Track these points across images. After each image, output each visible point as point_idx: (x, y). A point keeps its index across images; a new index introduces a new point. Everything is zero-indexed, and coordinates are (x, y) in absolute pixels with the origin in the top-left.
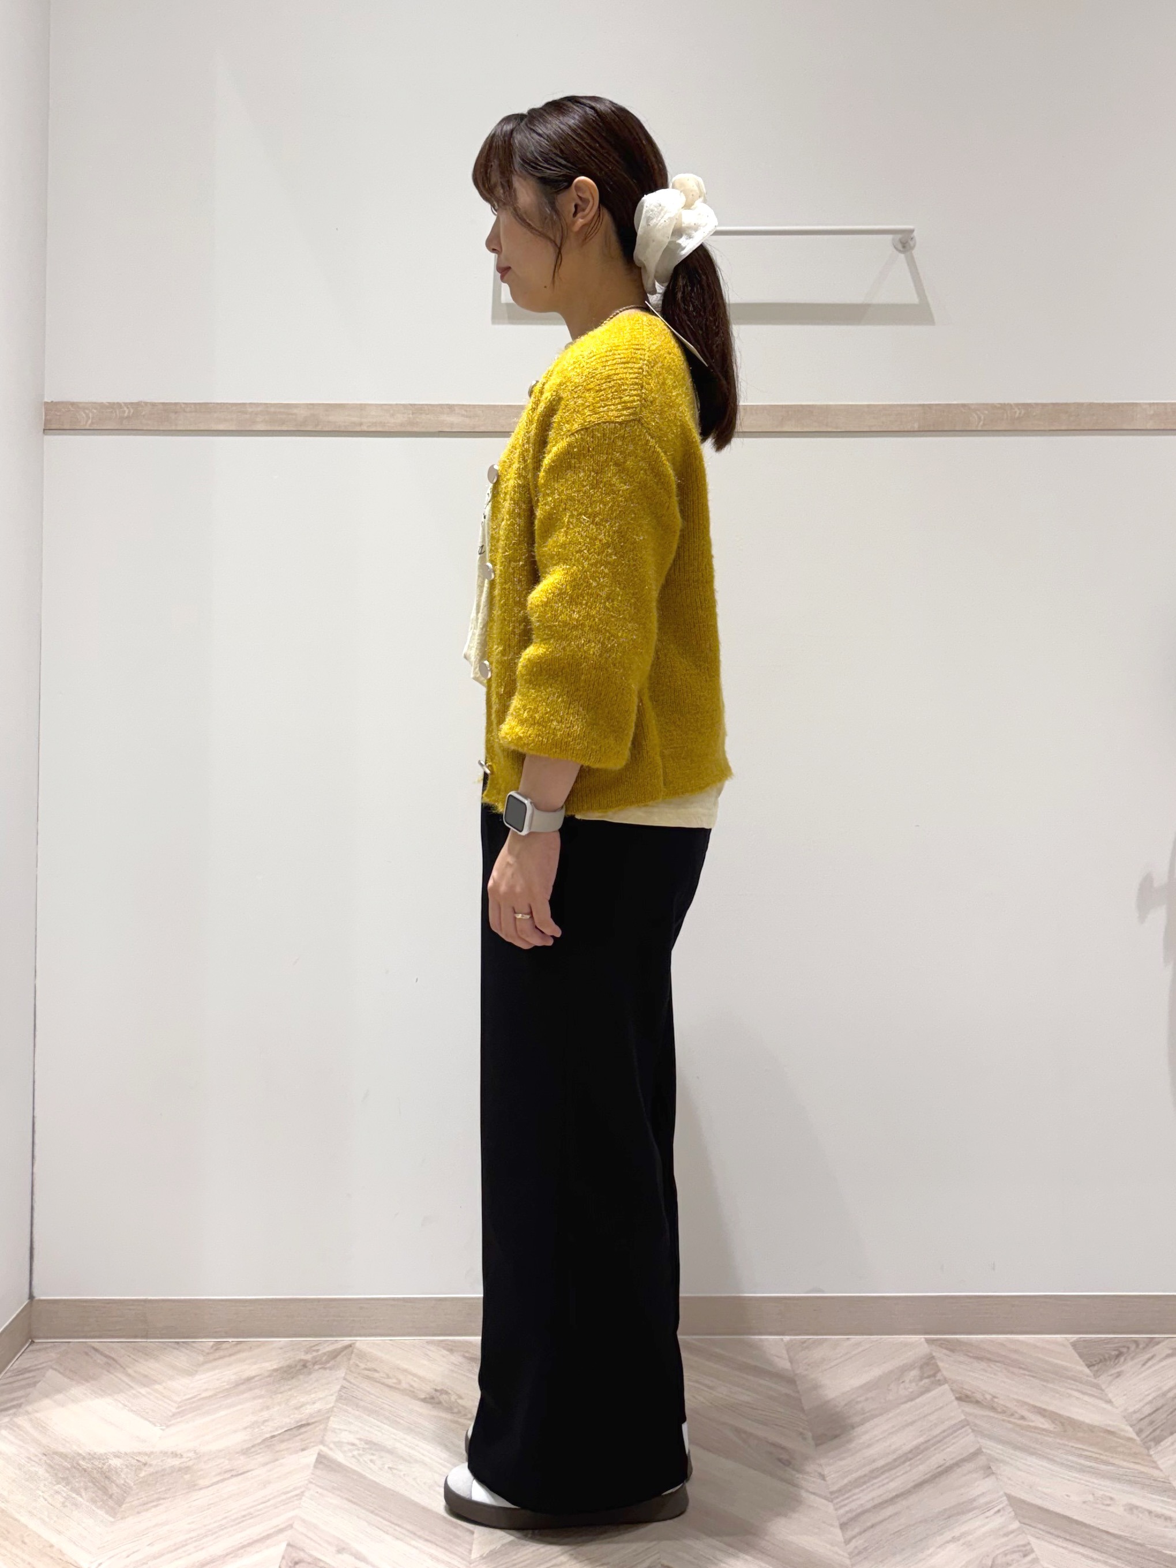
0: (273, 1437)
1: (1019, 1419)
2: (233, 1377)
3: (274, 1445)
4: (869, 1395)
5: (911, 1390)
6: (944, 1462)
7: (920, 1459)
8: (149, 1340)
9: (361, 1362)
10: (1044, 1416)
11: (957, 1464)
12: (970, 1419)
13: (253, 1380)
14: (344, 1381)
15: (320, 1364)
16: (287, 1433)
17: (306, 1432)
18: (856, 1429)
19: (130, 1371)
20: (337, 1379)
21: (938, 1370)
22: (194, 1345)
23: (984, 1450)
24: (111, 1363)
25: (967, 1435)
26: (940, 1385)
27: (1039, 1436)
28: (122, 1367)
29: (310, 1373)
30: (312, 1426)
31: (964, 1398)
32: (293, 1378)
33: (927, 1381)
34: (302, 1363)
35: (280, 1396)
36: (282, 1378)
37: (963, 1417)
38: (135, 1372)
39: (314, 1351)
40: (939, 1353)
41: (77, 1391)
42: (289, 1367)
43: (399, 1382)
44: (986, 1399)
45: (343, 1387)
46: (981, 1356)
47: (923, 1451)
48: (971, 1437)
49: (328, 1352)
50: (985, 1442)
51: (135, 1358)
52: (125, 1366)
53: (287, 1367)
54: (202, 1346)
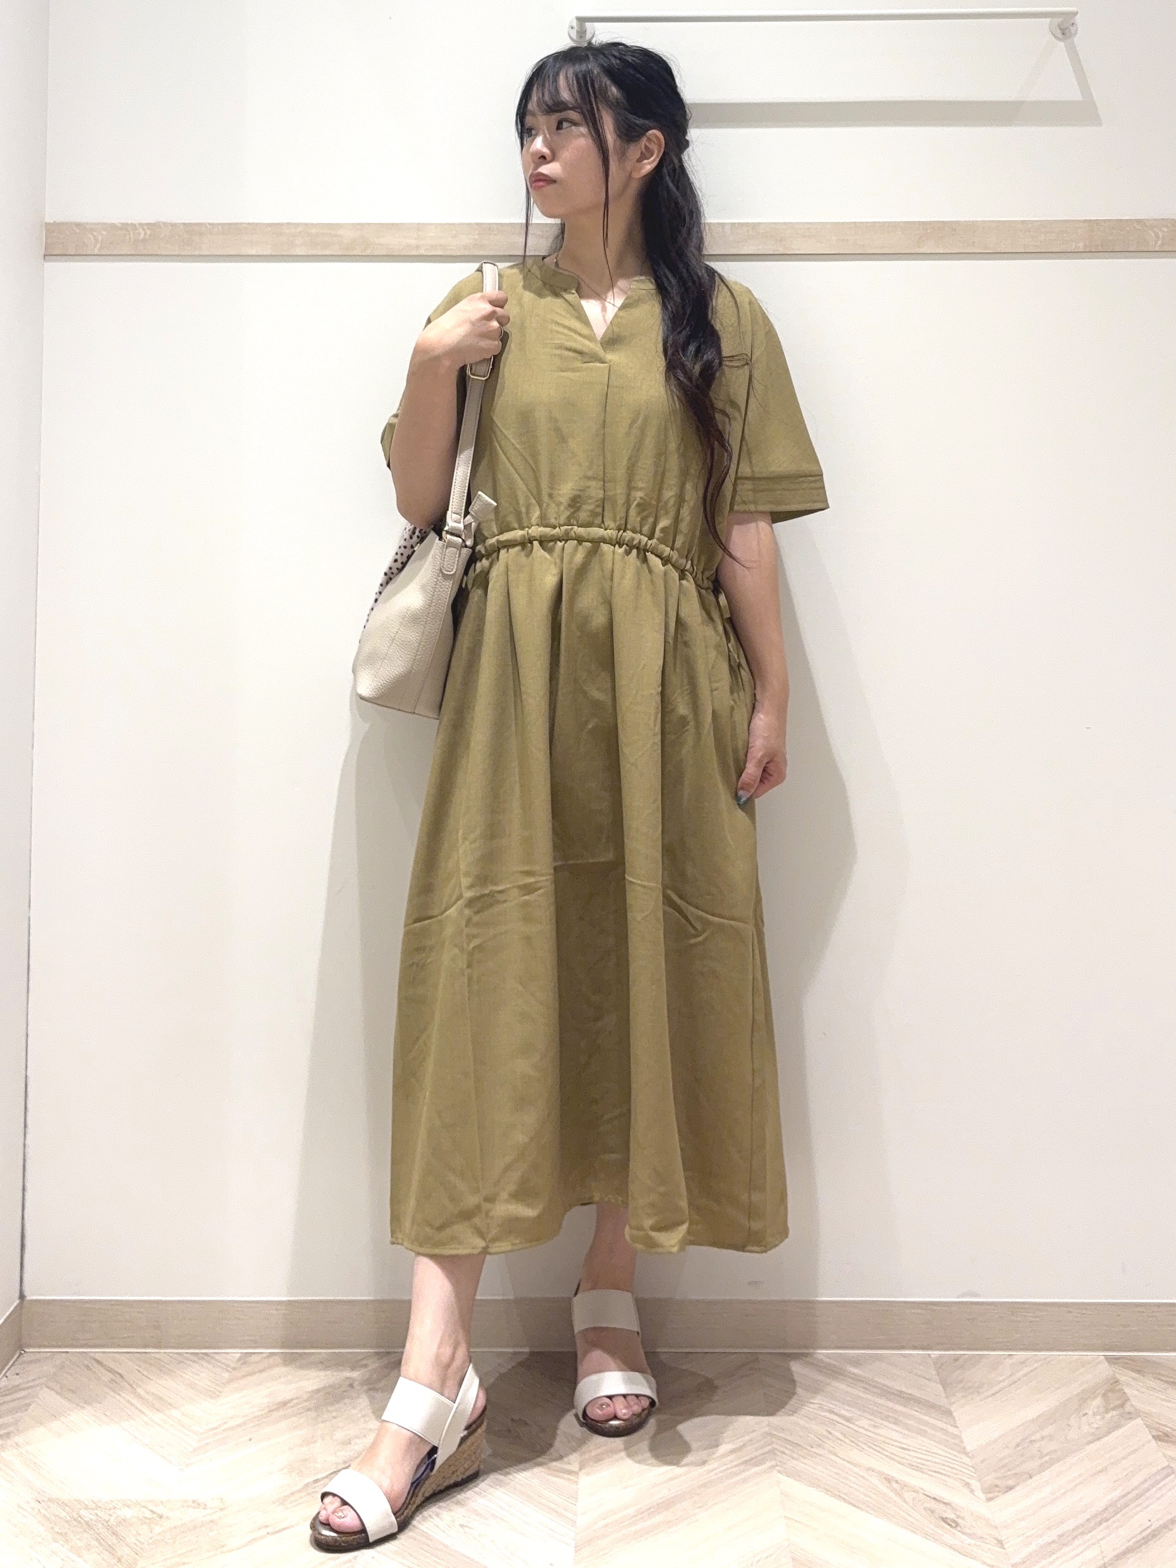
2: (266, 1400)
4: (1044, 1432)
5: (1096, 1425)
6: (1150, 1523)
7: (1118, 1519)
8: (166, 1352)
11: (1165, 1526)
13: (288, 1405)
15: (371, 1383)
18: (1034, 1478)
19: (141, 1392)
21: (1128, 1400)
22: (216, 1357)
24: (117, 1380)
26: (1132, 1419)
28: (132, 1387)
29: (358, 1397)
31: (1162, 1436)
32: (338, 1403)
33: (1113, 1413)
34: (348, 1383)
35: (322, 1425)
37: (1165, 1462)
38: (146, 1391)
39: (362, 1366)
40: (1125, 1376)
41: (80, 1417)
42: (333, 1387)
47: (1121, 1509)
51: (145, 1373)
52: (135, 1386)
53: (330, 1386)
54: (227, 1359)
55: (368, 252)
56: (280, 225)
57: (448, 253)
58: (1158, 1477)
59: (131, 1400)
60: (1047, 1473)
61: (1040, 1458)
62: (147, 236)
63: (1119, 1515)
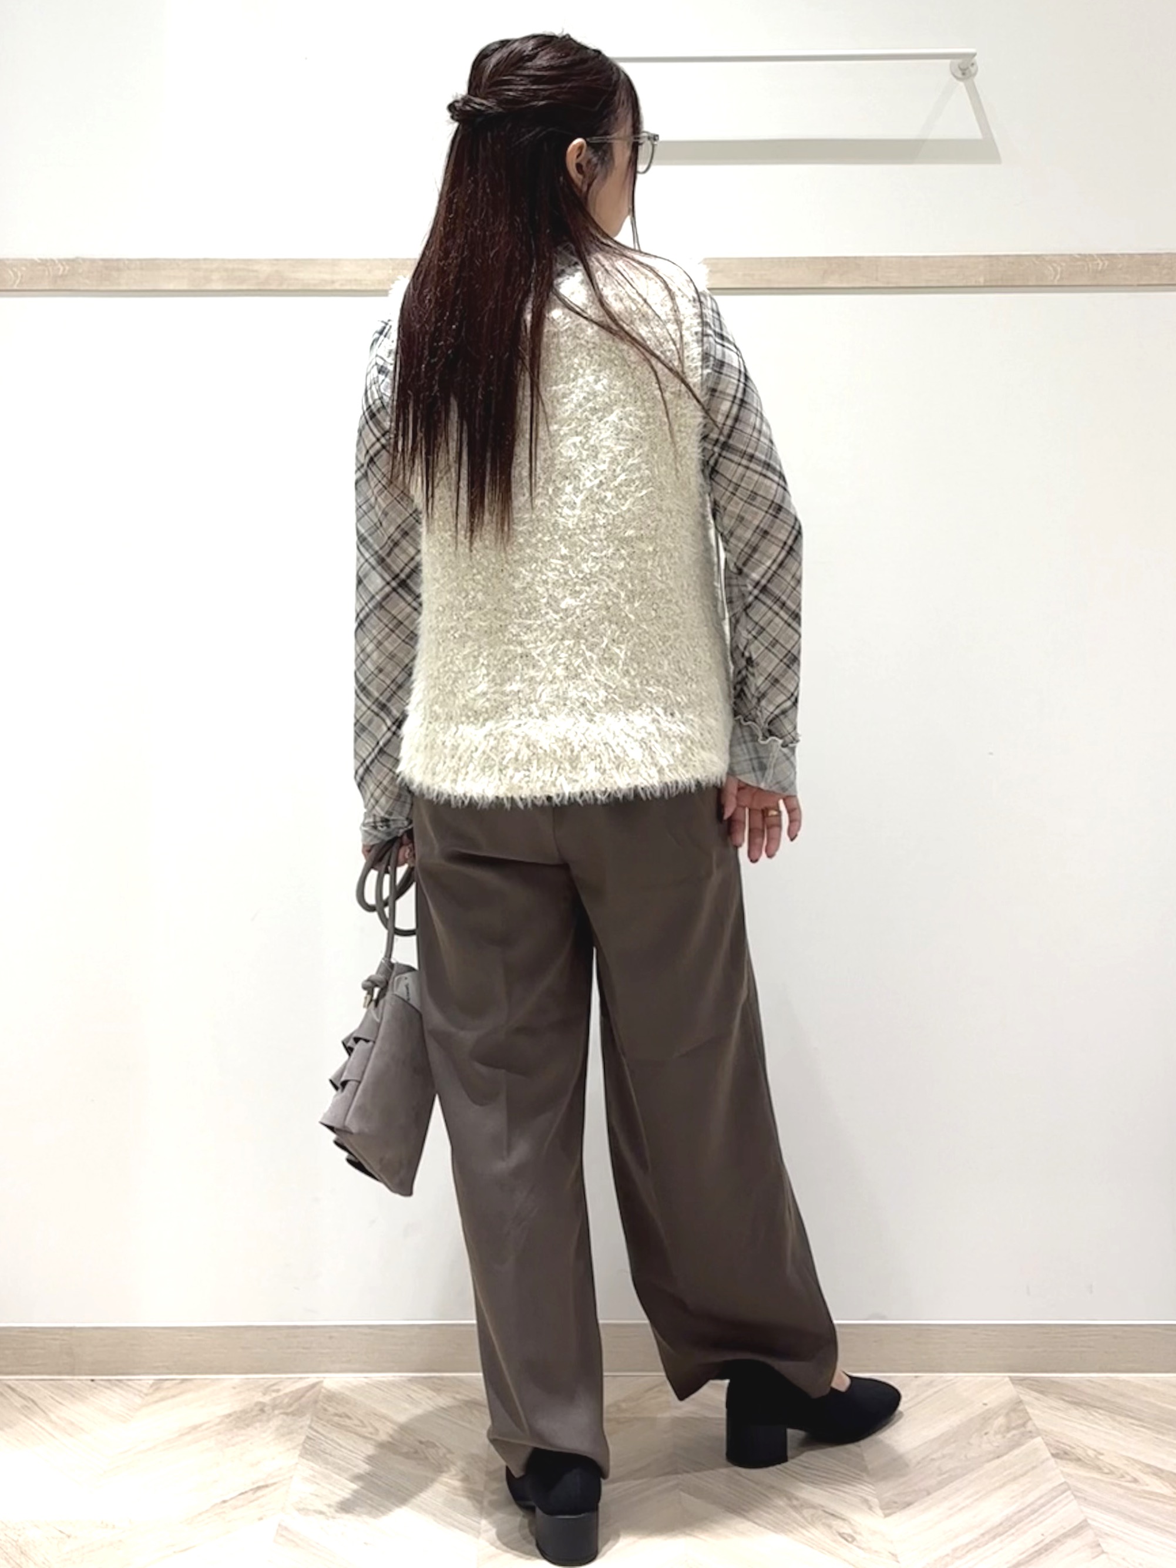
0: (224, 1502)
1: (1130, 1482)
2: (176, 1424)
3: (224, 1512)
4: (946, 1451)
5: (996, 1444)
6: (1043, 1537)
7: (1013, 1534)
8: (76, 1377)
9: (330, 1406)
10: (1161, 1478)
11: (1057, 1540)
12: (1071, 1481)
13: (200, 1429)
14: (310, 1430)
15: (282, 1408)
16: (242, 1497)
17: (263, 1496)
18: (935, 1494)
19: (52, 1416)
20: (301, 1427)
21: (1030, 1419)
22: (130, 1383)
23: (1090, 1521)
24: (31, 1406)
25: (1070, 1502)
26: (1032, 1437)
27: (1157, 1504)
28: (44, 1412)
29: (268, 1420)
30: (271, 1488)
31: (1062, 1454)
32: (248, 1426)
33: (1014, 1432)
34: (257, 1408)
35: (233, 1449)
36: (237, 1428)
37: (1063, 1480)
38: (59, 1417)
39: (274, 1391)
40: (1028, 1397)
42: (244, 1412)
43: (377, 1430)
44: (1088, 1455)
45: (308, 1437)
46: (1079, 1400)
47: (1016, 1524)
48: (1074, 1505)
49: (292, 1392)
50: (1091, 1512)
51: (57, 1398)
52: (46, 1411)
53: (241, 1412)
54: (139, 1385)
55: (284, 287)
56: (198, 260)
57: (363, 288)
58: (1054, 1494)
59: (41, 1424)
60: (946, 1490)
61: (941, 1474)
62: (66, 272)
63: (1013, 1531)
